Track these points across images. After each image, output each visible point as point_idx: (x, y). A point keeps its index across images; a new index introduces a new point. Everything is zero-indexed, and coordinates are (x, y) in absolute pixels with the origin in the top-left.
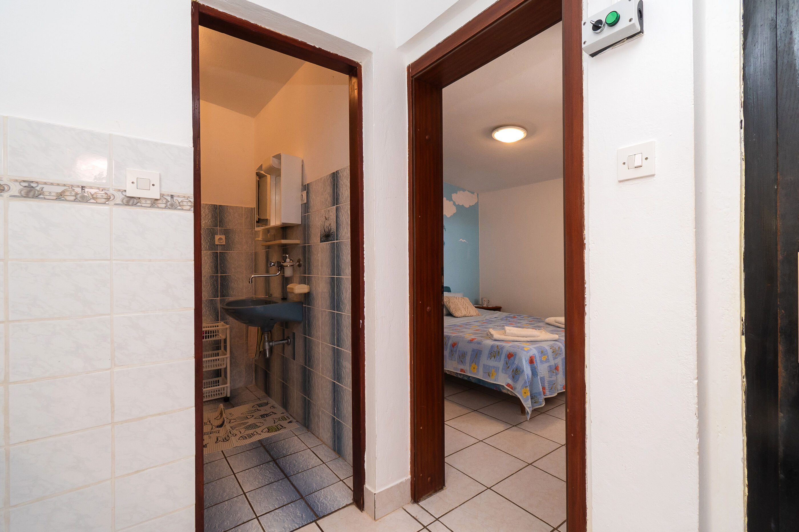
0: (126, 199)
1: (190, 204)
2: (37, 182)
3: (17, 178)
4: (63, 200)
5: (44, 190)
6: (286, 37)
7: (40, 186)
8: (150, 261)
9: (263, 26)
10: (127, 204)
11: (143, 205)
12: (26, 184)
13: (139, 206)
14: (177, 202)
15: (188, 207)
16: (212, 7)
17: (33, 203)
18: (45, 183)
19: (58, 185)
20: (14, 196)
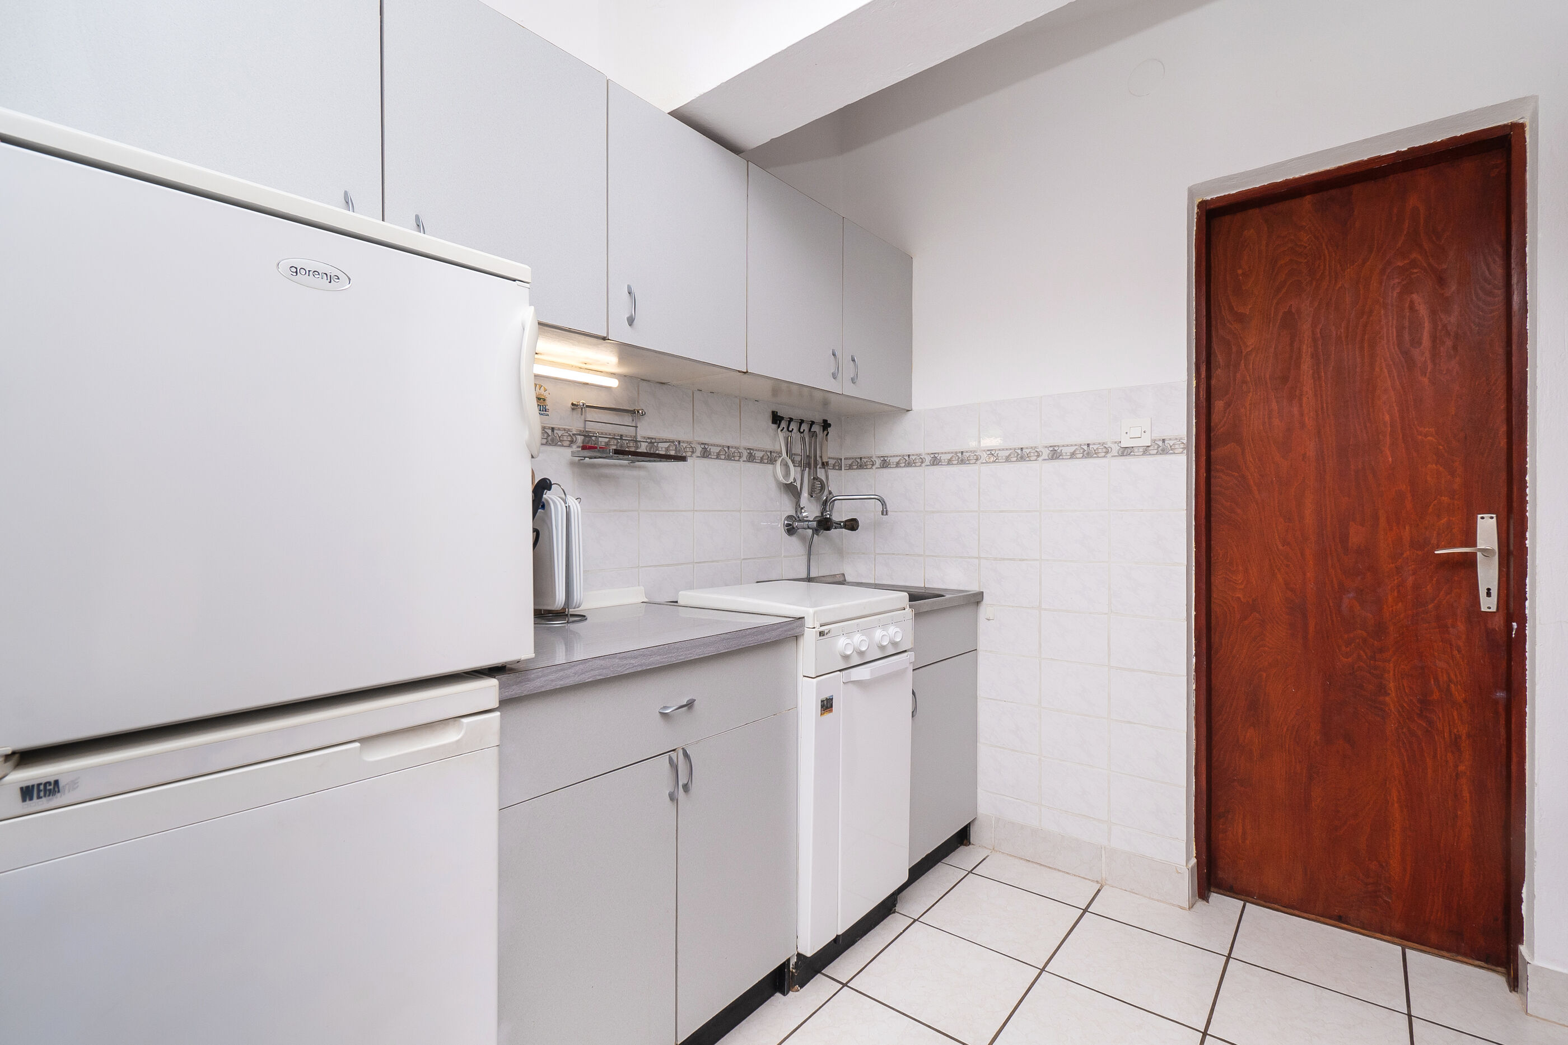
0: (1122, 450)
1: (1182, 446)
2: (1058, 446)
3: (1047, 445)
4: (1075, 458)
5: (1063, 451)
6: (1340, 168)
7: (1060, 448)
8: (1142, 510)
9: (1297, 176)
10: (1122, 455)
11: (1136, 454)
12: (1051, 449)
13: (1132, 455)
14: (1169, 447)
15: (1181, 450)
16: (1223, 195)
17: (1056, 463)
18: (1063, 446)
19: (1072, 445)
20: (1045, 460)
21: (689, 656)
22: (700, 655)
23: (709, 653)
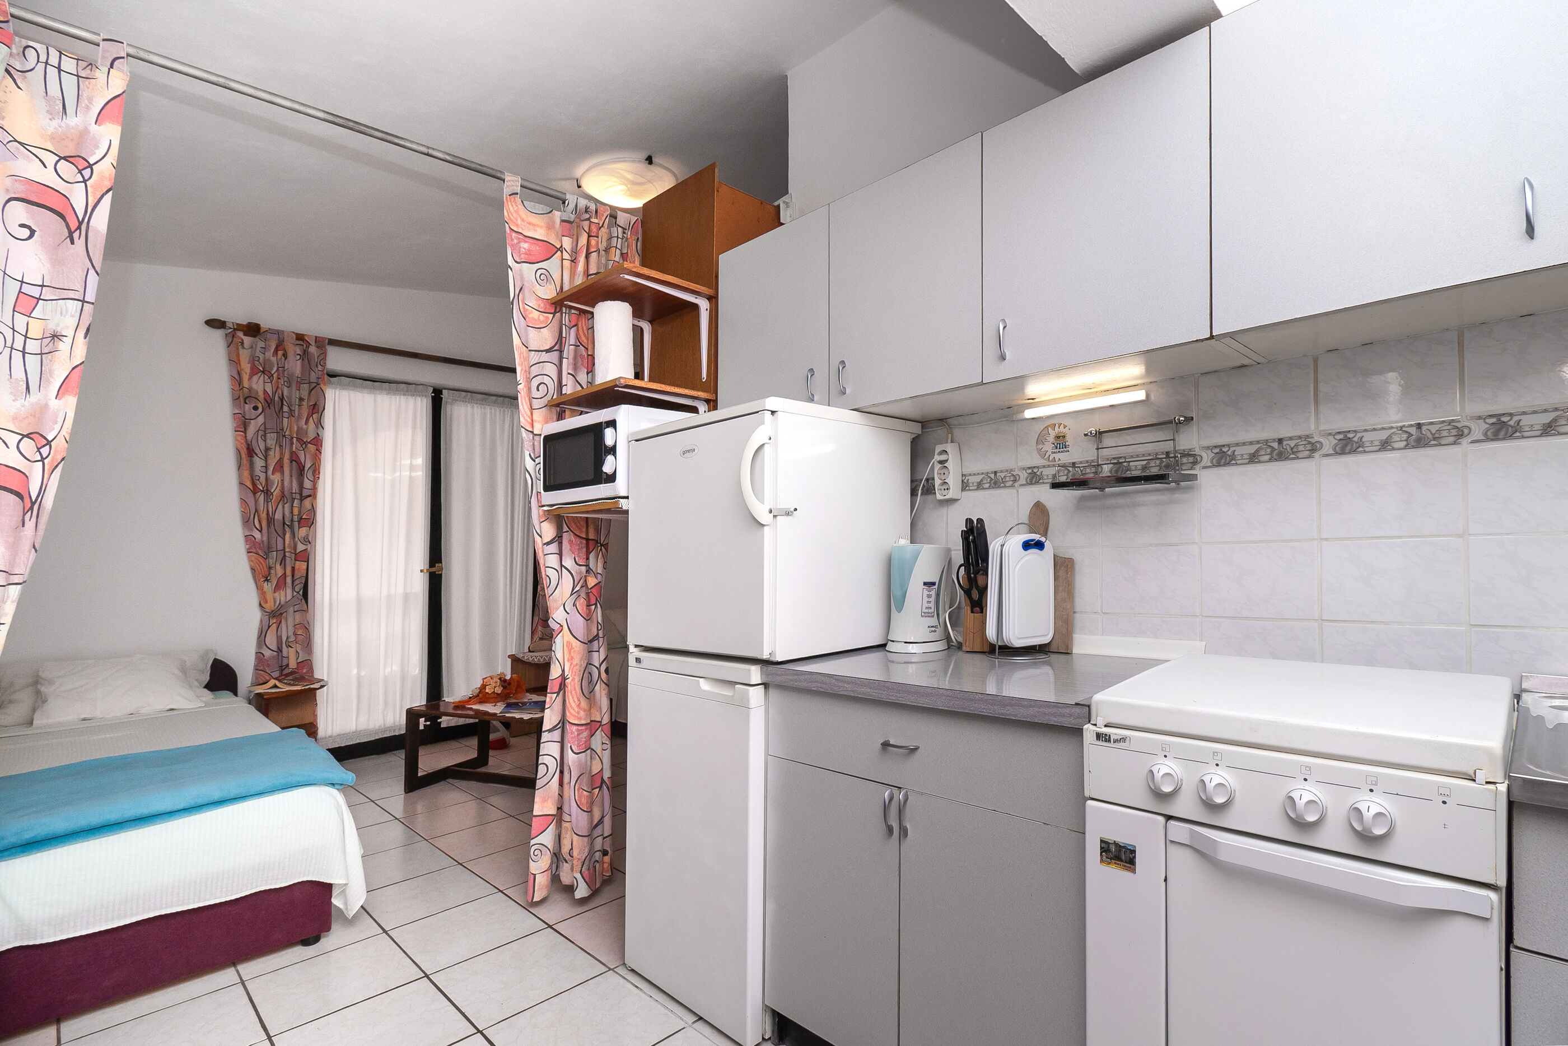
21: (900, 699)
22: (912, 702)
23: (923, 704)
